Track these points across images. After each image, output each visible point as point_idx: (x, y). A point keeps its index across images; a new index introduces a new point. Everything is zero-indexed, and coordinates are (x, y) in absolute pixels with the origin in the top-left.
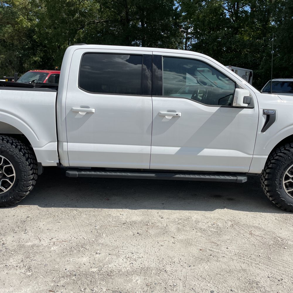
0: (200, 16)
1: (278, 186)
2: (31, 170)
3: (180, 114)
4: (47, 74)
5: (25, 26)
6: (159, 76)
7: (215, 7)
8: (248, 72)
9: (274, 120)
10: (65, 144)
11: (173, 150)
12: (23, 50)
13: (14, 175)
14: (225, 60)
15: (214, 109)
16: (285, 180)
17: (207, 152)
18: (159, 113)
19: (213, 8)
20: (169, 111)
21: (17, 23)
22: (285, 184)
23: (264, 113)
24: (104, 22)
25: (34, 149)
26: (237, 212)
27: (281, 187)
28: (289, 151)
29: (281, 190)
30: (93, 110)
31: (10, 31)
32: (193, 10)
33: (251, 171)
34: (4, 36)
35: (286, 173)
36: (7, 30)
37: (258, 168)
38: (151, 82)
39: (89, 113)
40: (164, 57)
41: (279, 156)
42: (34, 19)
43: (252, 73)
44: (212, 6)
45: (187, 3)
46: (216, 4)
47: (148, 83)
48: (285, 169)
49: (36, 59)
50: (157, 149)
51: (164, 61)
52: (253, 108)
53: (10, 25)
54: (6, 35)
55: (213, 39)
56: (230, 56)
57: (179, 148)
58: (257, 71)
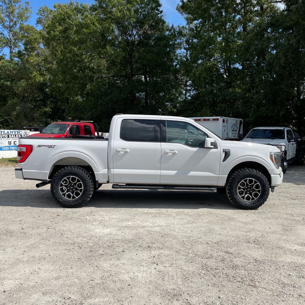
0: (196, 73)
1: (235, 193)
2: (92, 185)
3: (177, 152)
4: (69, 125)
5: (38, 81)
6: (164, 130)
7: (209, 67)
8: (238, 121)
9: (229, 155)
10: (112, 170)
11: (173, 172)
12: (35, 102)
13: (83, 188)
14: (220, 110)
15: (195, 149)
16: (239, 190)
17: (192, 173)
18: (165, 152)
19: (208, 68)
20: (170, 150)
21: (30, 78)
22: (239, 192)
23: (223, 151)
24: (111, 76)
25: (95, 173)
26: (212, 209)
27: (236, 194)
28: (239, 172)
29: (236, 195)
30: (128, 151)
31: (23, 85)
32: (190, 69)
33: (218, 185)
34: (18, 89)
35: (239, 185)
36: (21, 84)
37: (222, 183)
38: (160, 134)
39: (126, 152)
40: (167, 121)
41: (235, 176)
42: (46, 74)
43: (242, 121)
44: (206, 65)
45: (184, 63)
46: (209, 64)
47: (158, 135)
48: (238, 183)
49: (47, 110)
50: (164, 172)
51: (167, 123)
52: (217, 148)
53: (24, 80)
54: (20, 89)
55: (208, 93)
56: (224, 107)
57: (177, 171)
58: (247, 120)
